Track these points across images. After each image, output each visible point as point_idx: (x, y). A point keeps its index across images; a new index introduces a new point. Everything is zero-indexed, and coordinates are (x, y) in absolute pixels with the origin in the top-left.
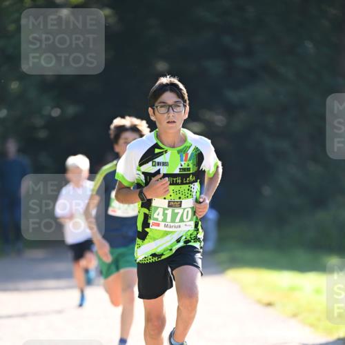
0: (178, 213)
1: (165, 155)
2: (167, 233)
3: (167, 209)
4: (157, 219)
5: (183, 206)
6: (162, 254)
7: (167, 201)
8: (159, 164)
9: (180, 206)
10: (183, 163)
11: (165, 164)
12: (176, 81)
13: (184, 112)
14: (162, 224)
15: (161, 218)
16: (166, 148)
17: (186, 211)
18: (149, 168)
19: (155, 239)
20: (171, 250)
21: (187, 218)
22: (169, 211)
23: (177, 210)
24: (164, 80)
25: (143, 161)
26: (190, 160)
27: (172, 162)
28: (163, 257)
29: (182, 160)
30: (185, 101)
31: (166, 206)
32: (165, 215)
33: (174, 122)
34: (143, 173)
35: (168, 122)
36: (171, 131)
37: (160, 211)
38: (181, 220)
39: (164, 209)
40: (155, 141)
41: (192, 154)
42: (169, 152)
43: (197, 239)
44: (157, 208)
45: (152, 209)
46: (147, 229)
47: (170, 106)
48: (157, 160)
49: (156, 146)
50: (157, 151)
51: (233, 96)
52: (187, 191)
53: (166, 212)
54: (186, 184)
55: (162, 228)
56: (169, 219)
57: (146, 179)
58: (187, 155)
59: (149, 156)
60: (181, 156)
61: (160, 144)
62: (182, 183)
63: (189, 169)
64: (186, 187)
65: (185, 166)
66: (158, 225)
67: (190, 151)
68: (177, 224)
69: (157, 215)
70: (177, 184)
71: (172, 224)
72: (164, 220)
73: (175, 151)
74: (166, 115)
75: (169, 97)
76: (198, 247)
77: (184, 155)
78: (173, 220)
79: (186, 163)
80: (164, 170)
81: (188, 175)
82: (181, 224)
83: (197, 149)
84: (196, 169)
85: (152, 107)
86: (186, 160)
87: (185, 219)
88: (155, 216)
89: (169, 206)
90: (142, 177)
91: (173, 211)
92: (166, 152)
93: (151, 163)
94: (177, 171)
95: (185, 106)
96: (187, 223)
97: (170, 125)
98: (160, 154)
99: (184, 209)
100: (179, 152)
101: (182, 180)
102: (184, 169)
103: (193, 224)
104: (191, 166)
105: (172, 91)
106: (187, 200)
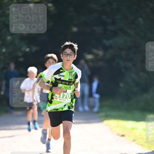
0: (65, 95)
2: (60, 102)
4: (57, 96)
5: (67, 92)
8: (61, 76)
9: (66, 92)
11: (63, 76)
13: (74, 58)
14: (59, 98)
16: (65, 70)
18: (57, 77)
25: (55, 74)
26: (73, 76)
28: (58, 110)
29: (70, 76)
30: (75, 53)
33: (69, 60)
34: (55, 78)
35: (67, 60)
36: (68, 64)
38: (66, 98)
40: (61, 67)
41: (74, 74)
42: (66, 72)
43: (72, 106)
46: (52, 100)
47: (68, 54)
48: (61, 74)
49: (61, 69)
50: (61, 71)
55: (58, 100)
57: (55, 80)
59: (58, 72)
60: (70, 74)
61: (63, 68)
62: (68, 85)
63: (72, 80)
65: (70, 78)
66: (57, 99)
67: (73, 73)
68: (64, 99)
70: (66, 84)
71: (62, 99)
74: (66, 58)
78: (63, 97)
79: (71, 77)
80: (62, 78)
81: (71, 82)
83: (76, 73)
84: (74, 80)
85: (62, 53)
87: (67, 97)
91: (63, 94)
92: (64, 71)
93: (58, 75)
94: (67, 80)
95: (75, 55)
96: (68, 99)
97: (67, 61)
98: (62, 72)
99: (68, 93)
100: (69, 72)
101: (69, 83)
102: (70, 79)
103: (70, 100)
104: (73, 79)
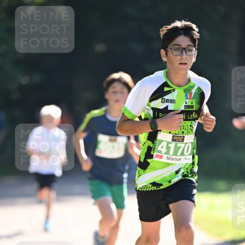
0: (180, 147)
1: (173, 93)
2: (168, 165)
3: (171, 143)
4: (160, 152)
5: (185, 141)
6: (161, 185)
7: (171, 135)
8: (167, 101)
10: (187, 101)
11: (172, 101)
15: (164, 150)
16: (174, 87)
17: (187, 145)
18: (159, 104)
20: (170, 182)
21: (187, 152)
22: (173, 145)
23: (179, 145)
25: (154, 97)
26: (193, 99)
28: (161, 187)
29: (187, 98)
31: (170, 140)
32: (168, 148)
33: (186, 64)
34: (153, 109)
35: (181, 64)
37: (164, 144)
38: (182, 154)
39: (168, 143)
41: (195, 93)
42: (177, 90)
44: (161, 141)
45: (157, 142)
47: (185, 49)
48: (166, 97)
49: (165, 84)
50: (166, 89)
52: (189, 127)
53: (170, 145)
54: (190, 120)
56: (171, 152)
57: (154, 114)
58: (191, 93)
59: (159, 94)
60: (186, 95)
61: (169, 83)
63: (192, 107)
64: (189, 123)
65: (189, 104)
66: (161, 157)
67: (194, 91)
68: (178, 157)
69: (161, 148)
71: (174, 157)
72: (167, 153)
73: (182, 90)
74: (179, 57)
75: (183, 41)
77: (189, 94)
78: (175, 154)
79: (191, 101)
80: (171, 107)
81: (191, 112)
82: (182, 157)
84: (198, 107)
86: (190, 98)
87: (185, 153)
88: (159, 149)
89: (173, 140)
90: (151, 112)
91: (176, 145)
92: (174, 90)
93: (160, 100)
94: (183, 108)
96: (187, 157)
97: (182, 66)
98: (169, 92)
99: (186, 144)
100: (185, 91)
101: (186, 116)
102: (188, 107)
104: (194, 104)
106: (189, 136)
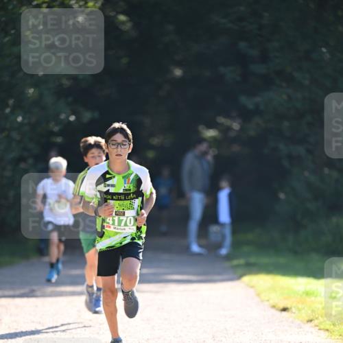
0: (122, 220)
1: (114, 179)
2: (117, 233)
4: (108, 223)
5: (126, 215)
8: (108, 185)
9: (124, 214)
10: (126, 185)
11: (113, 186)
12: (125, 126)
13: (129, 149)
14: (112, 227)
15: (111, 222)
16: (114, 174)
17: (129, 219)
18: (102, 188)
19: (110, 237)
20: (121, 243)
21: (130, 223)
22: (116, 218)
23: (121, 218)
24: (117, 125)
26: (131, 184)
27: (118, 184)
29: (125, 183)
31: (114, 215)
32: (113, 221)
33: (121, 155)
34: (99, 191)
35: (117, 155)
36: (118, 161)
38: (126, 225)
40: (106, 169)
41: (133, 179)
42: (116, 177)
43: (140, 238)
47: (119, 144)
49: (107, 172)
50: (108, 176)
51: (248, 102)
52: (129, 205)
53: (114, 218)
54: (128, 200)
55: (112, 229)
56: (116, 223)
58: (129, 180)
59: (104, 178)
60: (125, 181)
61: (110, 171)
62: (125, 199)
63: (130, 190)
64: (128, 202)
65: (127, 188)
66: (110, 227)
67: (132, 177)
68: (123, 228)
70: (121, 200)
71: (119, 227)
72: (113, 224)
73: (121, 177)
74: (115, 150)
76: (141, 244)
77: (127, 180)
78: (119, 225)
79: (128, 185)
80: (112, 190)
81: (130, 194)
82: (126, 227)
83: (137, 175)
84: (135, 189)
86: (128, 183)
87: (128, 223)
88: (108, 221)
89: (116, 215)
91: (119, 218)
92: (114, 177)
93: (103, 185)
94: (121, 191)
95: (130, 144)
96: (131, 227)
97: (117, 157)
98: (110, 178)
99: (127, 217)
100: (123, 177)
101: (125, 197)
102: (126, 190)
103: (135, 228)
104: (132, 188)
105: (121, 133)
106: (129, 211)
